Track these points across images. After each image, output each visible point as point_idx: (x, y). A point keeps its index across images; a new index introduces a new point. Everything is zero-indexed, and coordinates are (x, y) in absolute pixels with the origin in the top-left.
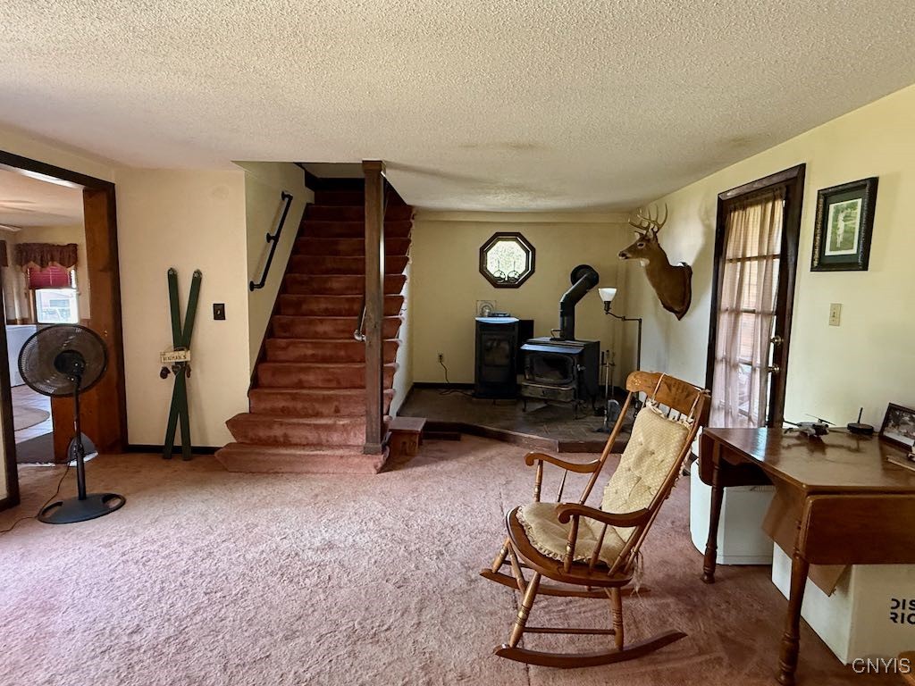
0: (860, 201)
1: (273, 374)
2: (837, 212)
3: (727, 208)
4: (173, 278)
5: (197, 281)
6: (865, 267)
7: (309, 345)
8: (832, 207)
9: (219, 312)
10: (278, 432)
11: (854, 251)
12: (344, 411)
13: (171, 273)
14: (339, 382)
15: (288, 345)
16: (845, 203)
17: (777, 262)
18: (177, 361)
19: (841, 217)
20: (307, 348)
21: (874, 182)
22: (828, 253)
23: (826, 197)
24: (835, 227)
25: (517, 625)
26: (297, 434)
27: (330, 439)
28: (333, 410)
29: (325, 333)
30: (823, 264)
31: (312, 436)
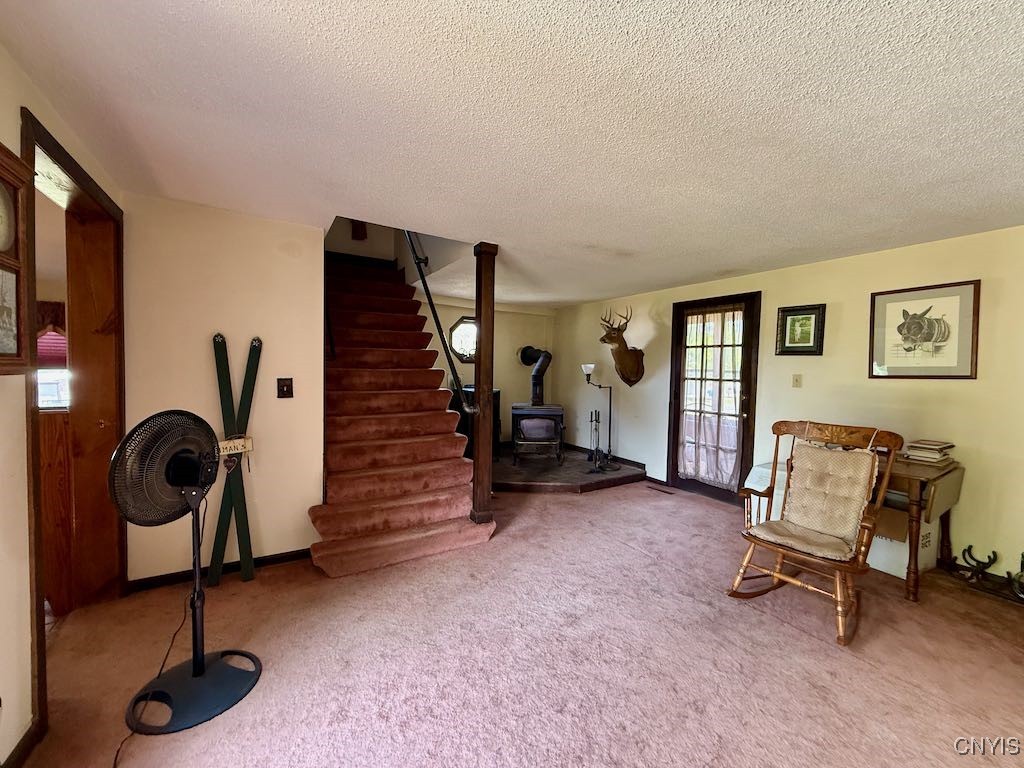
0: (813, 317)
1: (345, 457)
2: (794, 321)
3: (682, 312)
4: (220, 347)
5: (256, 351)
6: (821, 354)
7: (373, 422)
8: (789, 318)
9: (285, 389)
10: (377, 520)
11: (811, 344)
12: (433, 485)
13: (219, 340)
14: (415, 457)
15: (350, 423)
16: (800, 317)
17: (739, 350)
18: (231, 452)
19: (797, 324)
20: (370, 424)
21: (823, 307)
22: (787, 344)
23: (785, 312)
24: (793, 331)
25: (840, 618)
26: (397, 519)
27: (432, 516)
28: (422, 486)
29: (379, 408)
30: (784, 351)
31: (414, 517)
